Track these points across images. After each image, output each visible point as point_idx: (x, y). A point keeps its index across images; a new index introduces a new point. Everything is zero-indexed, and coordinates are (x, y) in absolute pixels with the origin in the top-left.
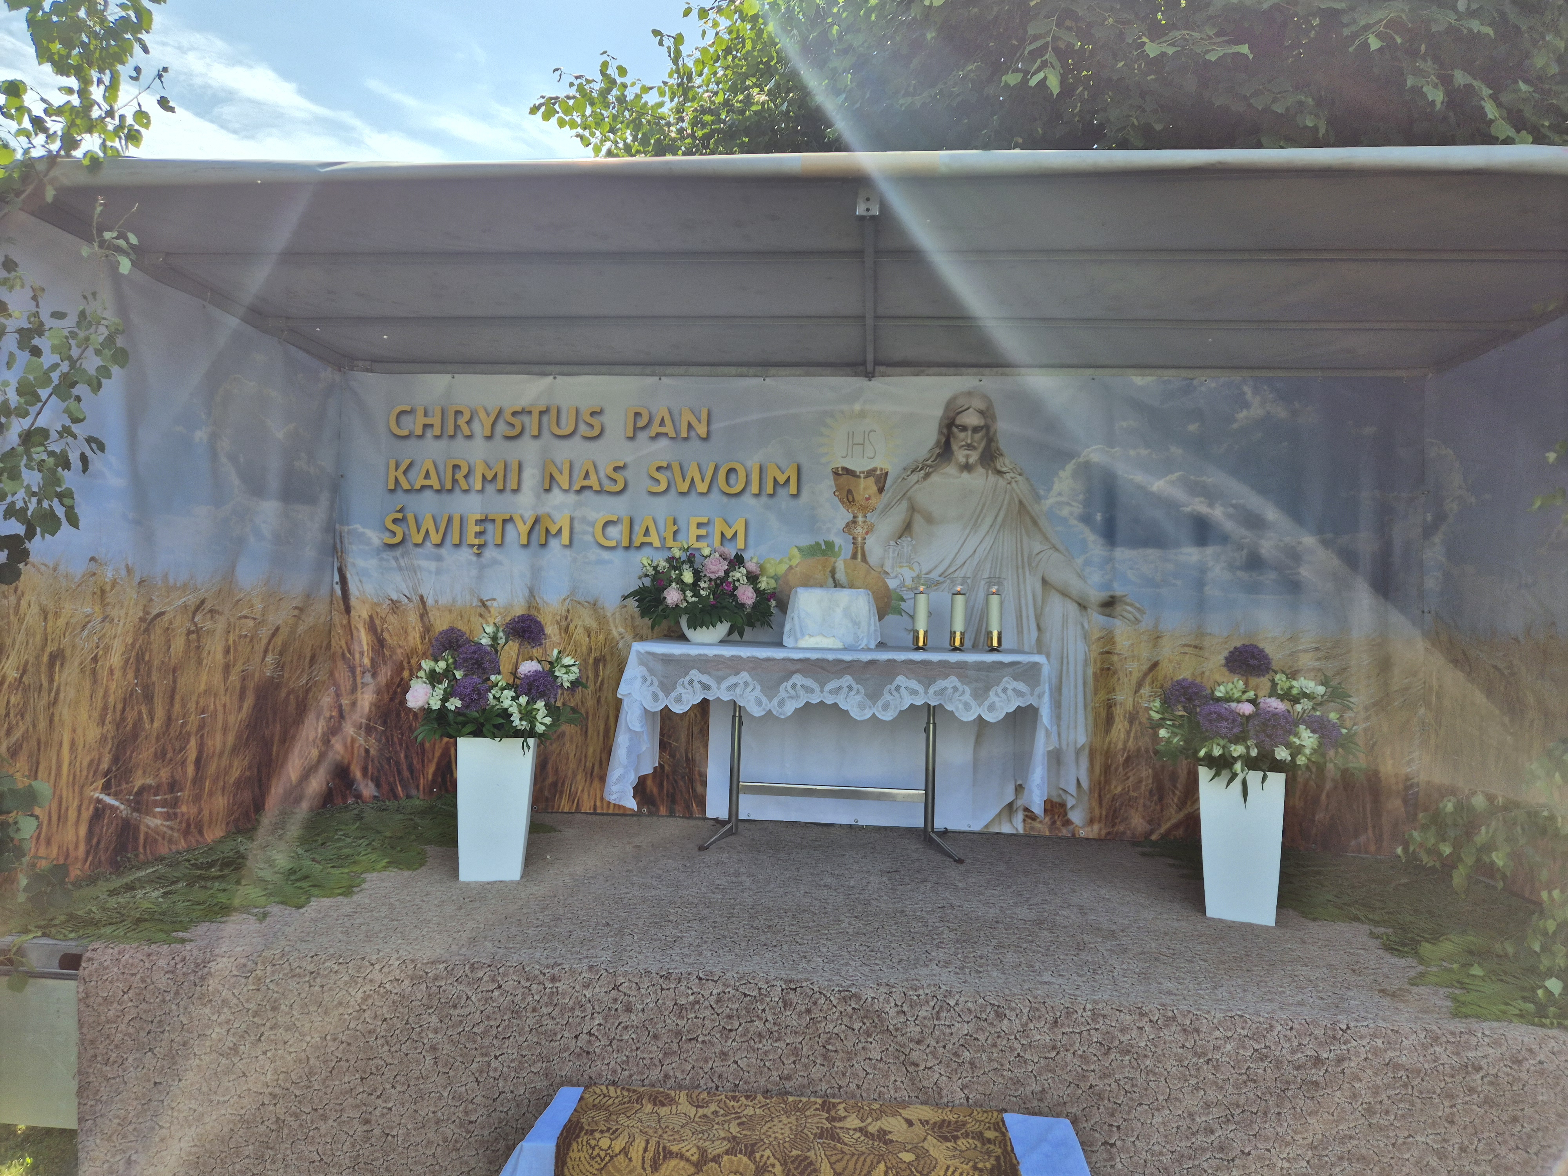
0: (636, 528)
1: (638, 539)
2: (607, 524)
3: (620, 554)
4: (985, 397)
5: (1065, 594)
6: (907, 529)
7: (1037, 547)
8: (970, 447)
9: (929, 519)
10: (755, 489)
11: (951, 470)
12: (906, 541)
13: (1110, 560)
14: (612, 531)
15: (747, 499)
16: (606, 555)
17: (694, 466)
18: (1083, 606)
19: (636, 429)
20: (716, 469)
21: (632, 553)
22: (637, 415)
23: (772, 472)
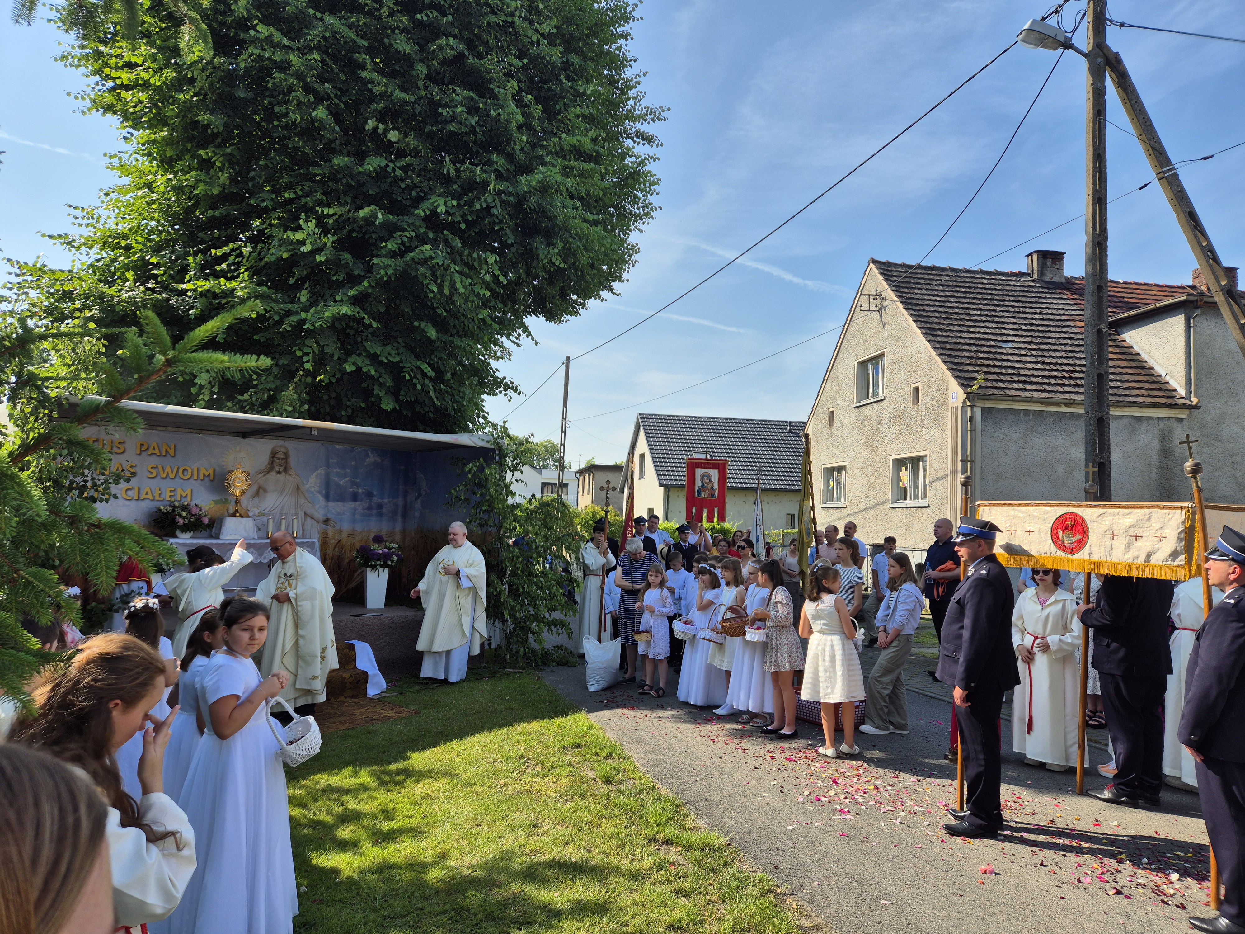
0: (141, 491)
1: (143, 496)
2: (127, 490)
3: (133, 502)
4: (286, 448)
5: (312, 518)
6: (257, 494)
7: (303, 501)
8: (280, 465)
9: (265, 491)
10: (195, 477)
11: (273, 473)
12: (256, 499)
13: (326, 506)
14: (129, 492)
15: (191, 481)
16: (127, 503)
17: (168, 467)
18: (318, 522)
19: (141, 451)
20: (178, 469)
21: (139, 502)
22: (142, 445)
23: (203, 471)
